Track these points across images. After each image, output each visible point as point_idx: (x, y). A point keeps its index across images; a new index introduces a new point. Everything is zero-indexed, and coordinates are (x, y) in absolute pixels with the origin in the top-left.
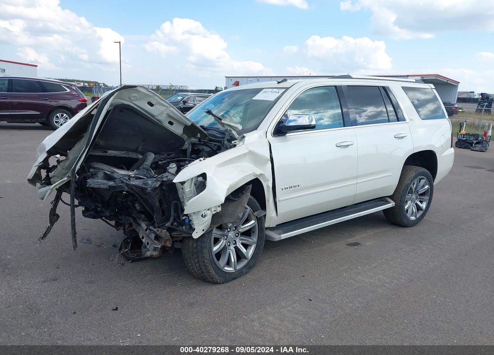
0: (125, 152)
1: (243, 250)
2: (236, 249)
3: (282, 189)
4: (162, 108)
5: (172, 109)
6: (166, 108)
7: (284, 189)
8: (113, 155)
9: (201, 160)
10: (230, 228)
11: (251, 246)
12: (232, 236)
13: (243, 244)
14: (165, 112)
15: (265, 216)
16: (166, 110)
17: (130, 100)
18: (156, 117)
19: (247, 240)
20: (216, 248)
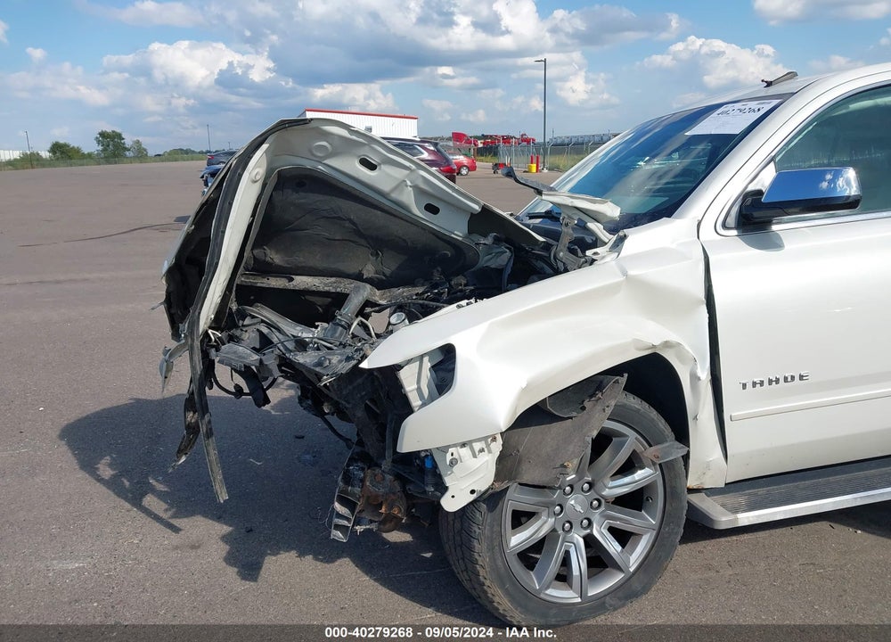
0: (333, 279)
1: (613, 547)
2: (590, 541)
3: (744, 386)
4: (399, 174)
5: (422, 173)
6: (407, 172)
7: (749, 386)
8: (302, 288)
9: (459, 307)
10: (571, 486)
11: (640, 536)
12: (579, 508)
13: (612, 530)
14: (409, 183)
15: (686, 458)
16: (407, 176)
17: (313, 155)
18: (388, 194)
19: (627, 520)
20: (519, 539)
